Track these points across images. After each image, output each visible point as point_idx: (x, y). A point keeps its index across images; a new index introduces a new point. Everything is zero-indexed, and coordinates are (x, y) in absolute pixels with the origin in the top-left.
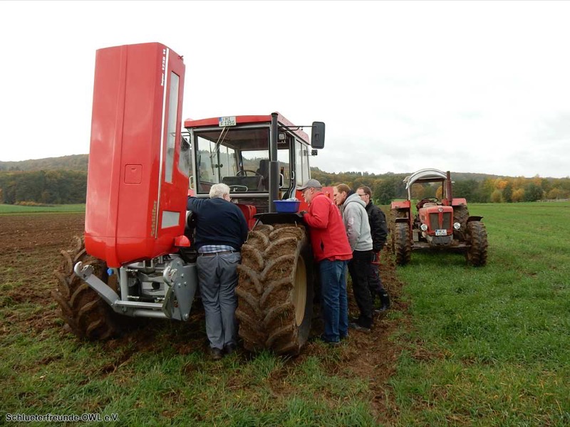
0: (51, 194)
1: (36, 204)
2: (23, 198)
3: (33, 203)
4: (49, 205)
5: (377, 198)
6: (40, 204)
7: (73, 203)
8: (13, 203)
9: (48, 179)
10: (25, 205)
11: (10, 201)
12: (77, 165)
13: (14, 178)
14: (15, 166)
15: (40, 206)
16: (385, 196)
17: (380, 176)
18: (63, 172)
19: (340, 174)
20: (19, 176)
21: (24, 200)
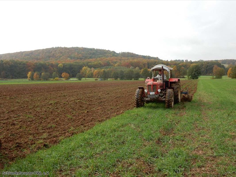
0: (6, 73)
4: (4, 79)
9: (5, 65)
12: (22, 57)
16: (195, 74)
18: (13, 61)
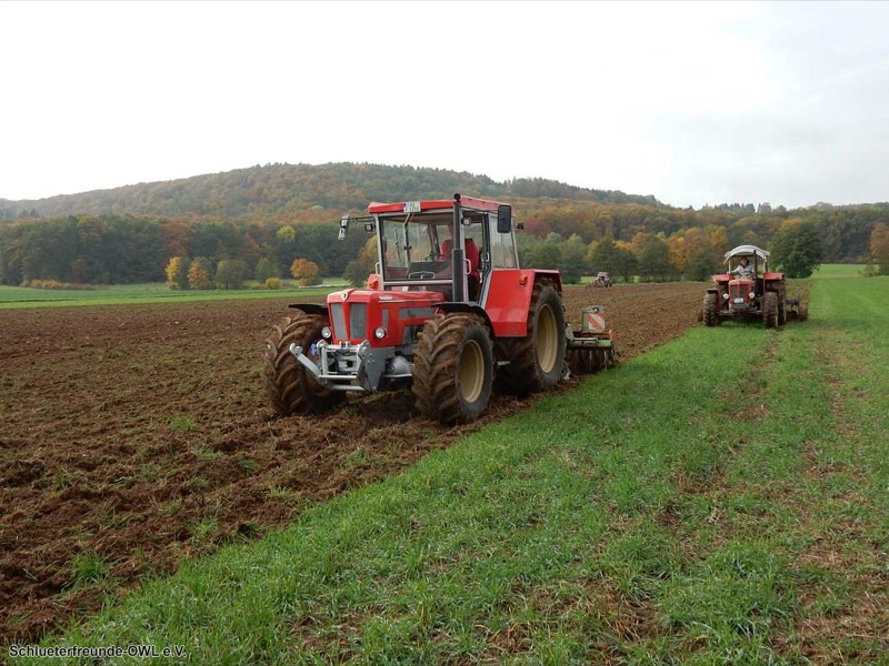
0: (90, 264)
1: (59, 284)
2: (36, 273)
3: (54, 283)
4: (84, 286)
5: (778, 263)
6: (67, 285)
7: (131, 282)
8: (17, 284)
9: (82, 233)
10: (39, 287)
11: (13, 279)
12: (147, 204)
13: (20, 232)
14: (30, 209)
15: (68, 288)
16: (797, 258)
17: (800, 213)
18: (114, 218)
19: (706, 210)
20: (29, 228)
21: (38, 278)
